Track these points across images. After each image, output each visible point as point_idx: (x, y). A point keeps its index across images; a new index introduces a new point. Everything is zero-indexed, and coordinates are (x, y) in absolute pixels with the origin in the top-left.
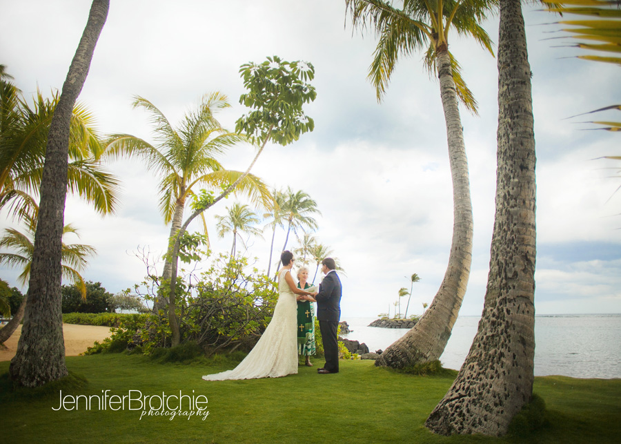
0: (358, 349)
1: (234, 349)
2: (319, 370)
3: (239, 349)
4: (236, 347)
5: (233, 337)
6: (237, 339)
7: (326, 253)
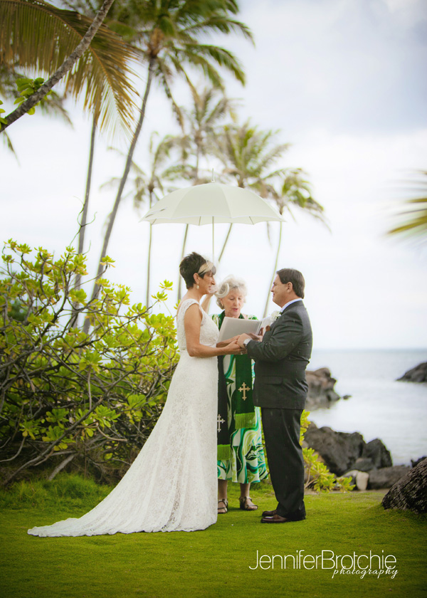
0: (360, 455)
1: (58, 470)
2: (265, 514)
3: (68, 469)
4: (62, 466)
5: (57, 444)
6: (65, 447)
7: (265, 152)
